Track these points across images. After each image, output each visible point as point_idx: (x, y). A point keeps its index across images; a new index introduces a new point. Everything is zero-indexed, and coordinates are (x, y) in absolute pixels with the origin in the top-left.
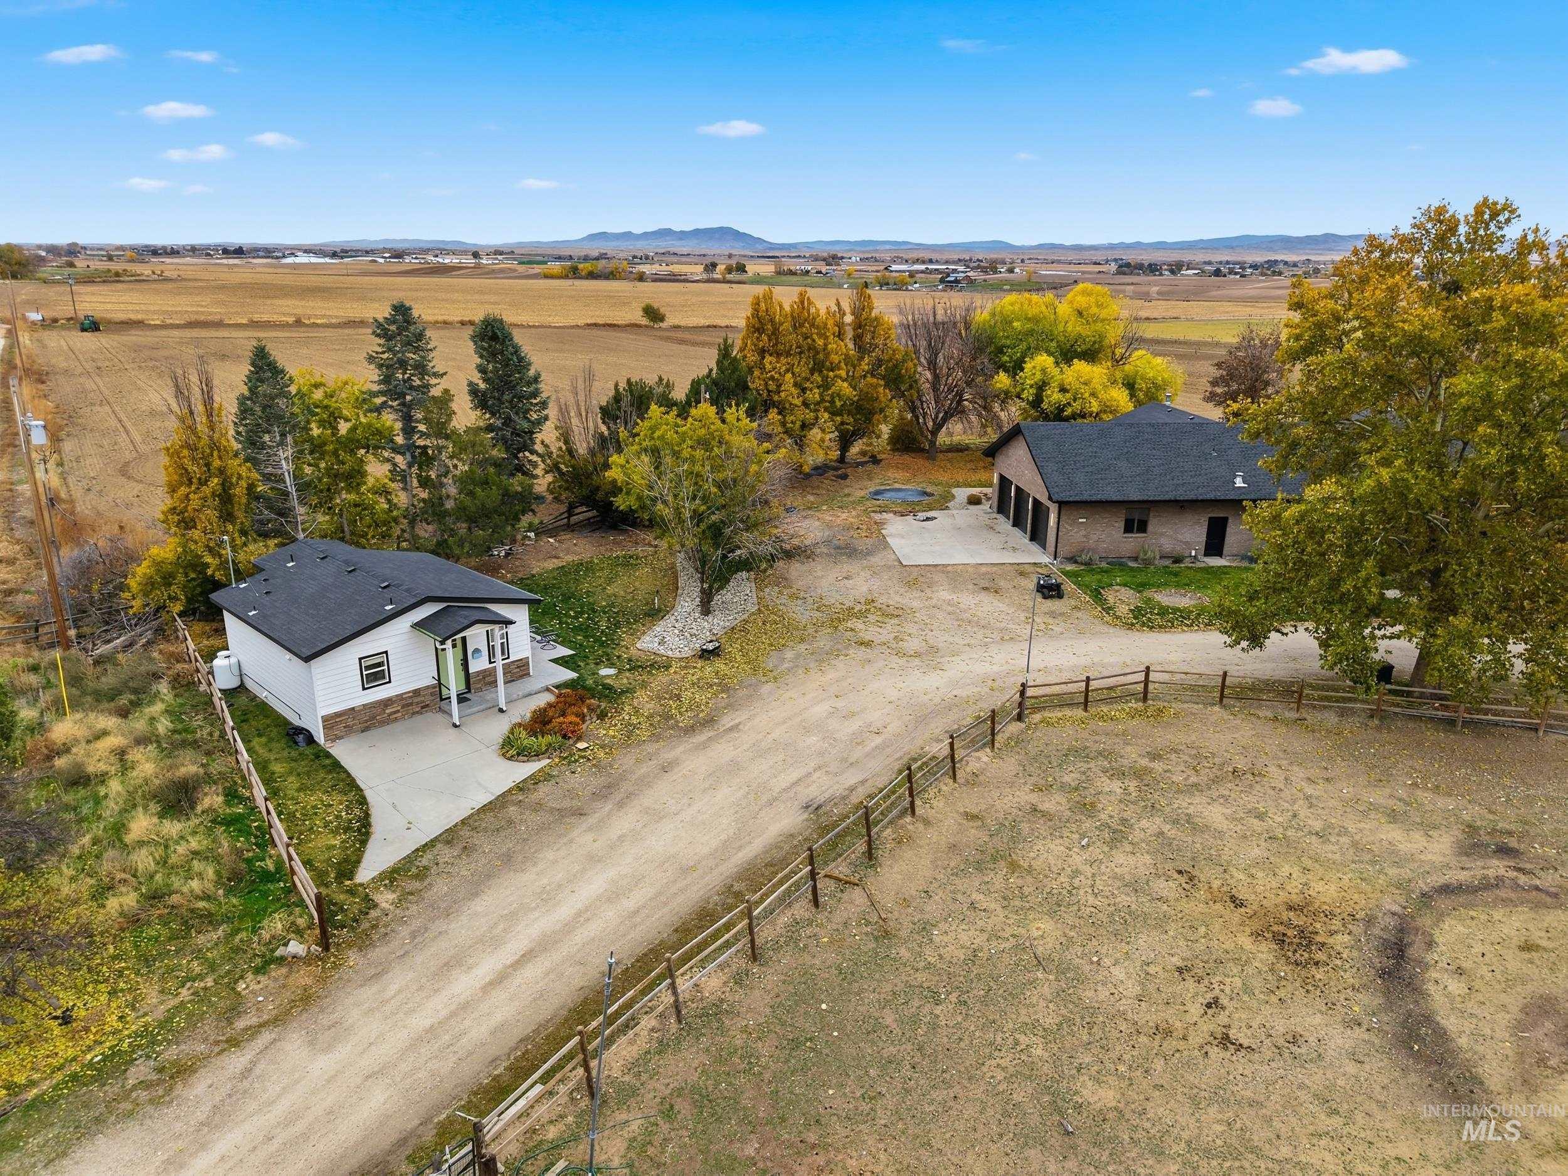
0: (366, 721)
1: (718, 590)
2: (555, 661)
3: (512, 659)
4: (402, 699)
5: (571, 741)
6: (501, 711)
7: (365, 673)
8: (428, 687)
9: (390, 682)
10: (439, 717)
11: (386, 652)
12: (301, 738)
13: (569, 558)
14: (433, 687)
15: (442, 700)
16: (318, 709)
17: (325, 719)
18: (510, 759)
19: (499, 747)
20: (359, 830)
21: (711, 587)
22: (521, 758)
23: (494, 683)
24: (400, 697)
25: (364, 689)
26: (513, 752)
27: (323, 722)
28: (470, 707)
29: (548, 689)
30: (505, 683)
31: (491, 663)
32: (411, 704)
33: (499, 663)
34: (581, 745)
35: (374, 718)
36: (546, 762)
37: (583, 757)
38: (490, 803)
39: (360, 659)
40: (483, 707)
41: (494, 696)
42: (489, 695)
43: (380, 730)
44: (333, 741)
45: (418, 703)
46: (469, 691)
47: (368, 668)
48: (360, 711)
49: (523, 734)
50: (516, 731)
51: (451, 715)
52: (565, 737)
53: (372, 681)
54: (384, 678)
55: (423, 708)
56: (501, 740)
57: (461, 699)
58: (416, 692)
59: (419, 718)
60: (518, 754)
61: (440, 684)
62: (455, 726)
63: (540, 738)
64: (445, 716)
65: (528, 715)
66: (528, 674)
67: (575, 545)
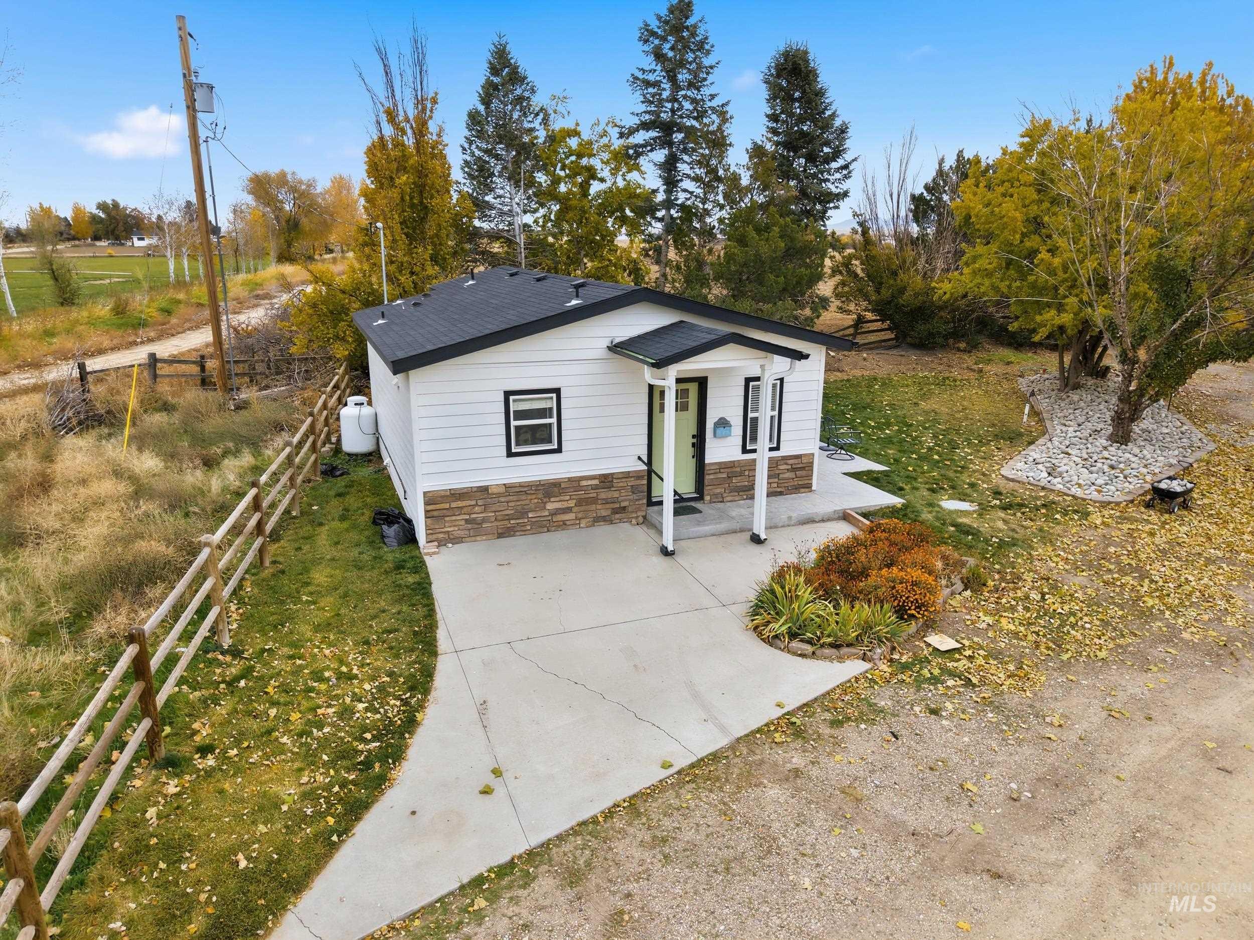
0: (509, 518)
1: (1155, 399)
2: (857, 476)
3: (785, 451)
4: (580, 489)
5: (913, 627)
6: (756, 540)
7: (514, 423)
8: (627, 475)
9: (559, 450)
10: (641, 534)
11: (557, 391)
12: (391, 531)
13: (858, 373)
14: (637, 475)
15: (650, 503)
16: (419, 477)
17: (431, 499)
18: (772, 641)
19: (745, 608)
20: (367, 765)
21: (1141, 392)
22: (795, 644)
23: (748, 491)
24: (574, 483)
25: (510, 454)
26: (780, 627)
27: (427, 503)
28: (699, 523)
29: (845, 517)
30: (769, 495)
31: (745, 451)
32: (595, 501)
33: (763, 457)
34: (942, 641)
35: (523, 514)
36: (854, 667)
37: (953, 674)
38: (715, 757)
39: (507, 394)
40: (723, 526)
41: (743, 511)
42: (736, 510)
43: (530, 539)
44: (441, 544)
45: (606, 502)
46: (700, 498)
47: (520, 415)
48: (499, 495)
49: (805, 593)
50: (791, 579)
51: (660, 533)
52: (902, 613)
53: (526, 443)
54: (550, 441)
55: (615, 511)
56: (752, 596)
57: (683, 506)
58: (606, 480)
59: (603, 530)
60: (793, 635)
61: (650, 472)
62: (665, 552)
63: (845, 607)
64: (652, 532)
65: (813, 556)
66: (808, 487)
67: (865, 359)
